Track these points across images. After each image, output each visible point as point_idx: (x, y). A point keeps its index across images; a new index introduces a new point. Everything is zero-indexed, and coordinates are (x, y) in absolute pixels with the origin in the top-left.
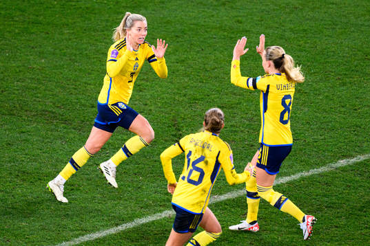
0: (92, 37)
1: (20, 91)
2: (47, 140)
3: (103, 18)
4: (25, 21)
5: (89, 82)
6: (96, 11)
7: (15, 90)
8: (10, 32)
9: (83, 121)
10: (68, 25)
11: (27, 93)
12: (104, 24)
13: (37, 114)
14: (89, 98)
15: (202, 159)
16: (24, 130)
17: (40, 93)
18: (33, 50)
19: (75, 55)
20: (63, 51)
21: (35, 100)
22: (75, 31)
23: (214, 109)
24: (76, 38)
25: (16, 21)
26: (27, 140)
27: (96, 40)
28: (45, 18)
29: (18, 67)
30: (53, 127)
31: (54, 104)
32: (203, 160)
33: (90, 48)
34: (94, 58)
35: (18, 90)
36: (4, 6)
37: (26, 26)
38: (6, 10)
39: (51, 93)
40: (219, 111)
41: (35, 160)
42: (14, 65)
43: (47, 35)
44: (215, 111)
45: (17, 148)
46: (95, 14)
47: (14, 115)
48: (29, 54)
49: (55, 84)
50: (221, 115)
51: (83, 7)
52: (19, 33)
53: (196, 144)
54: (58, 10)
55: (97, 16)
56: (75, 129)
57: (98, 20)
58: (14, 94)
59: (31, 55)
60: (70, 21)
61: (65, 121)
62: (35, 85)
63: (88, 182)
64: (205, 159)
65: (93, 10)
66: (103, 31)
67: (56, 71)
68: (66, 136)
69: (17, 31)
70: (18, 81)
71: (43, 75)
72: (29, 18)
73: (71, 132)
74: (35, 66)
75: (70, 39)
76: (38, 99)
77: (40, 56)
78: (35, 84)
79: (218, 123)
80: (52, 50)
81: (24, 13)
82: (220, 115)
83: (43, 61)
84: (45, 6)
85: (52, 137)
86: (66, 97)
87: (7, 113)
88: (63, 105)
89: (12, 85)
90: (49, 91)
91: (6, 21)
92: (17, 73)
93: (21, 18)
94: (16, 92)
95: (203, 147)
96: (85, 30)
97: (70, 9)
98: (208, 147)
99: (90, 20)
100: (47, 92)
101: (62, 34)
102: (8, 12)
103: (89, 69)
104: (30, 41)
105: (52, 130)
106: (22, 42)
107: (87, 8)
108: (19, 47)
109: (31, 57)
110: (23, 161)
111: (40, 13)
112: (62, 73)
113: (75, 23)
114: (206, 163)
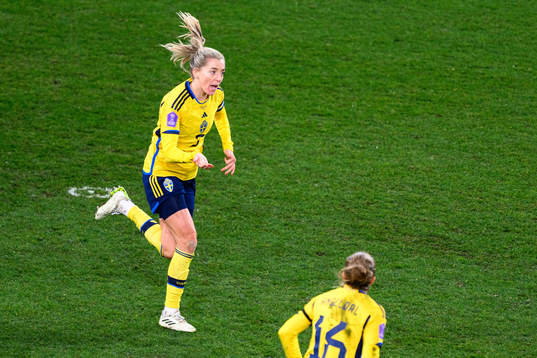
0: (508, 124)
1: (396, 204)
2: (434, 281)
3: (526, 95)
4: (405, 96)
5: (502, 193)
6: (516, 84)
7: (387, 202)
8: (382, 112)
9: (491, 253)
10: (471, 104)
11: (406, 206)
12: (527, 103)
13: (421, 241)
14: (501, 217)
15: (342, 326)
16: (400, 264)
17: (426, 208)
18: (416, 141)
19: (481, 150)
20: (463, 144)
21: (418, 219)
22: (482, 113)
23: (359, 253)
24: (484, 125)
25: (391, 96)
26: (404, 280)
27: (515, 128)
28: (436, 92)
29: (393, 167)
30: (444, 260)
31: (447, 225)
32: (344, 328)
33: (505, 140)
34: (510, 156)
35: (392, 202)
36: (375, 72)
37: (407, 104)
38: (378, 78)
39: (443, 208)
40: (368, 257)
41: (416, 311)
42: (388, 163)
43: (439, 119)
44: (361, 257)
45: (389, 292)
46: (514, 88)
47: (386, 240)
48: (410, 146)
49: (449, 194)
50: (370, 262)
51: (495, 76)
52: (395, 115)
53: (332, 305)
54: (456, 80)
55: (516, 91)
56: (478, 264)
57: (518, 97)
58: (386, 208)
59: (414, 149)
60: (475, 97)
61: (464, 252)
62: (418, 196)
63: (496, 346)
64: (348, 327)
65: (511, 81)
66: (525, 114)
67: (451, 174)
68: (465, 275)
69: (393, 111)
70: (393, 189)
71: (432, 180)
72: (412, 92)
73: (473, 269)
74: (419, 166)
75: (474, 126)
76: (422, 217)
77: (427, 150)
78: (419, 193)
79: (364, 275)
80: (446, 142)
81: (405, 84)
82: (368, 262)
83: (432, 158)
84: (437, 74)
85: (443, 277)
86: (466, 215)
87: (374, 237)
88: (461, 227)
89: (384, 194)
90: (440, 204)
91: (376, 95)
92: (390, 175)
93: (400, 90)
94: (390, 206)
95: (344, 308)
96: (498, 112)
97: (475, 79)
98: (352, 309)
99: (507, 97)
100: (437, 206)
101: (462, 118)
102: (379, 81)
103: (502, 173)
104: (413, 127)
105: (443, 266)
106: (401, 128)
107: (502, 79)
108: (395, 137)
109: (414, 152)
110: (397, 311)
111: (429, 84)
112: (460, 178)
113: (482, 100)
114: (349, 333)
